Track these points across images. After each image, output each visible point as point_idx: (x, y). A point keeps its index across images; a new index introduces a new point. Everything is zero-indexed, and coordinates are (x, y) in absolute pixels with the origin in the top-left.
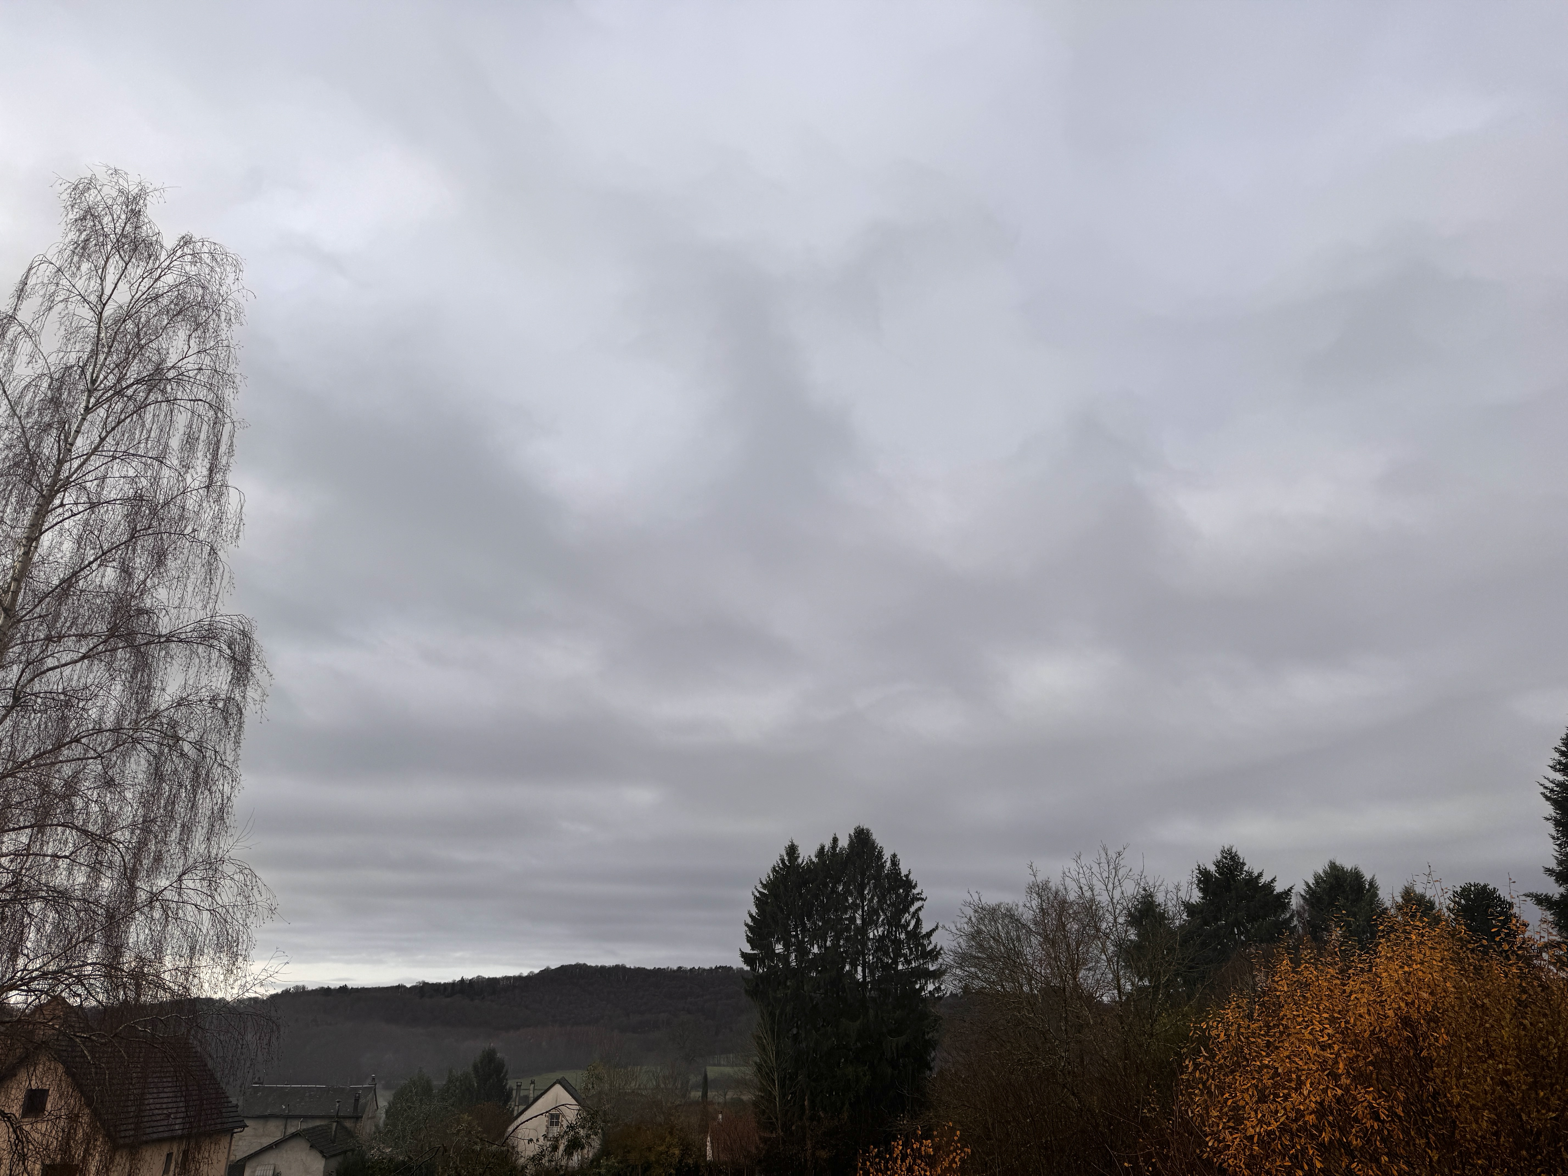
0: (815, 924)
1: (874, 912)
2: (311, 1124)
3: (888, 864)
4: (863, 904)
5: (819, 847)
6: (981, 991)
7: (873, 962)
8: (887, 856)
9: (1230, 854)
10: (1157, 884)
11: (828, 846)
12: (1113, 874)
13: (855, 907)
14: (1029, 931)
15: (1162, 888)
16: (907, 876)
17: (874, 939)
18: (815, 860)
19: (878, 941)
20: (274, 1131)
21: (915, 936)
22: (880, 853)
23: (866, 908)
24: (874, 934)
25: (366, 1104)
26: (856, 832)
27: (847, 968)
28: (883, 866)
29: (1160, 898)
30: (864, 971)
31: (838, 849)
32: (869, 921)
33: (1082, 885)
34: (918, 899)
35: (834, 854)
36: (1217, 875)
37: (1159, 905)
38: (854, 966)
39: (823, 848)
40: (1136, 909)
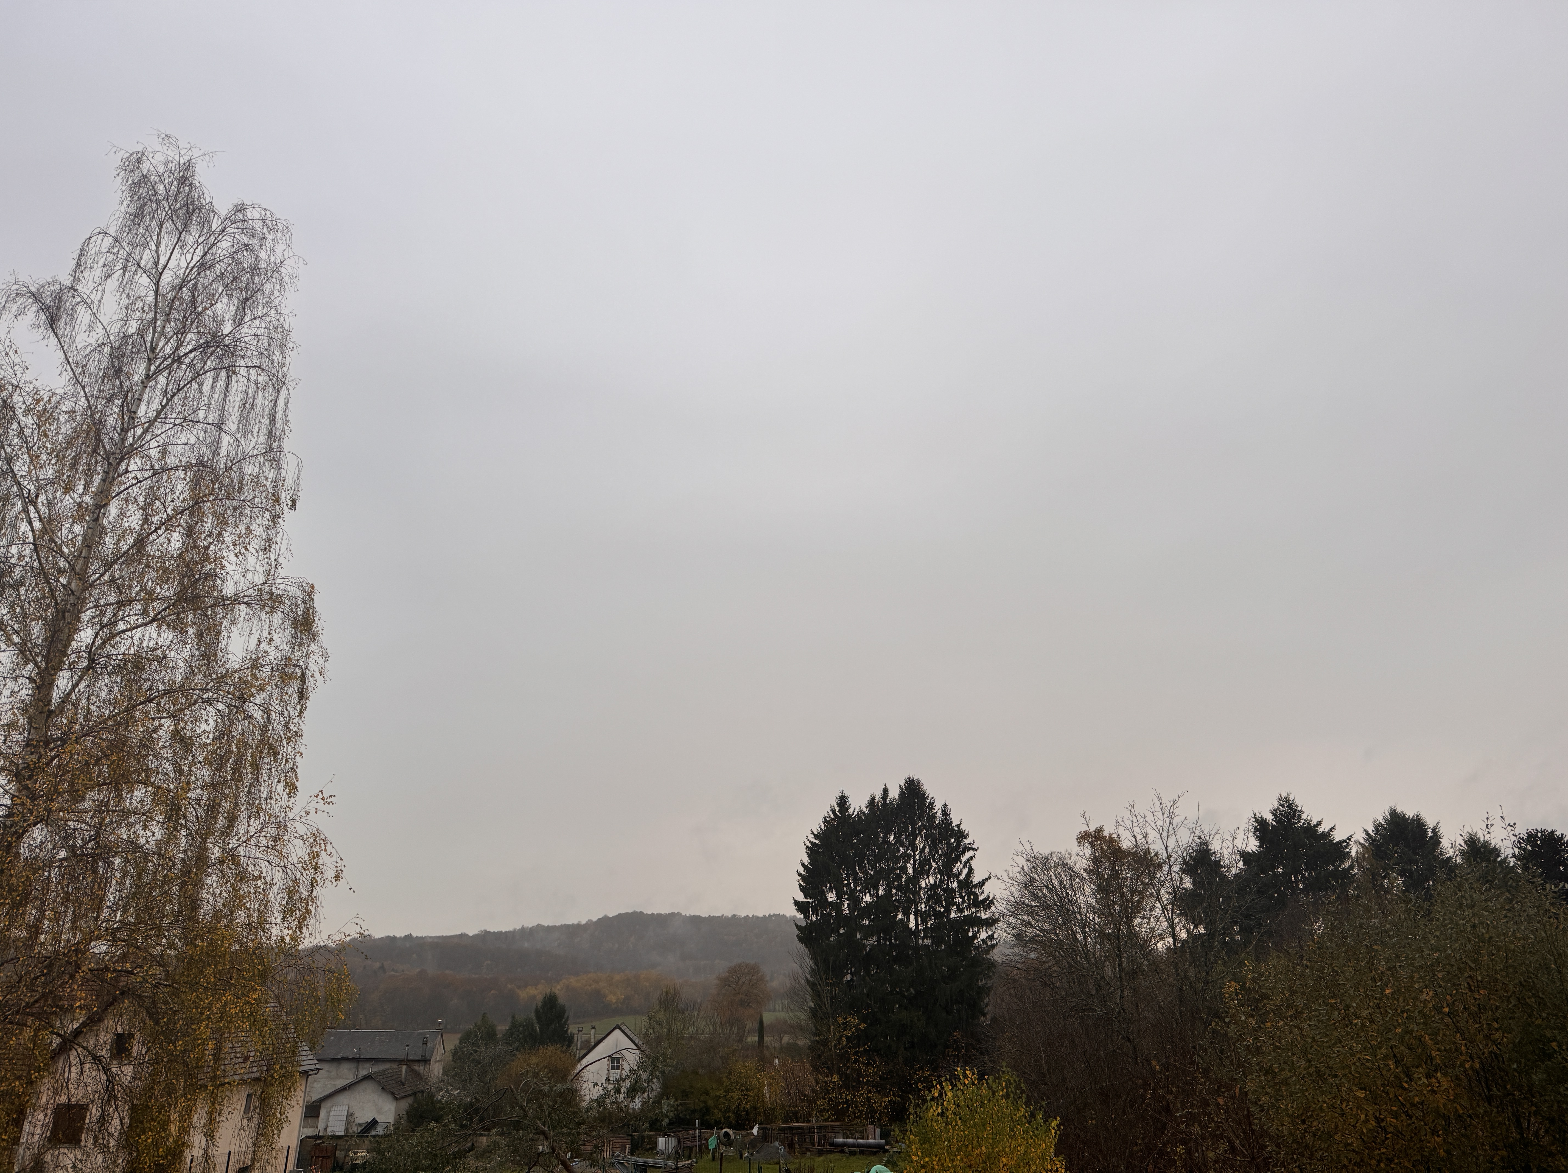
0: (866, 873)
1: (925, 862)
2: (382, 1067)
3: (939, 814)
4: (914, 854)
5: (869, 797)
6: (1033, 939)
7: (925, 911)
8: (938, 807)
9: (1288, 801)
10: (1213, 832)
11: (878, 796)
12: (1168, 822)
13: (907, 858)
14: (1083, 880)
15: (1217, 836)
16: (958, 826)
17: (925, 888)
18: (866, 810)
19: (930, 890)
20: (346, 1074)
21: (966, 884)
22: (931, 803)
23: (917, 857)
24: (926, 884)
25: (434, 1048)
26: (906, 782)
27: (900, 916)
28: (934, 817)
29: (1215, 846)
30: (916, 919)
31: (888, 800)
32: (922, 870)
33: (1136, 834)
34: (970, 849)
35: (884, 804)
36: (1274, 823)
37: (1214, 853)
38: (907, 914)
39: (873, 798)
40: (1191, 857)
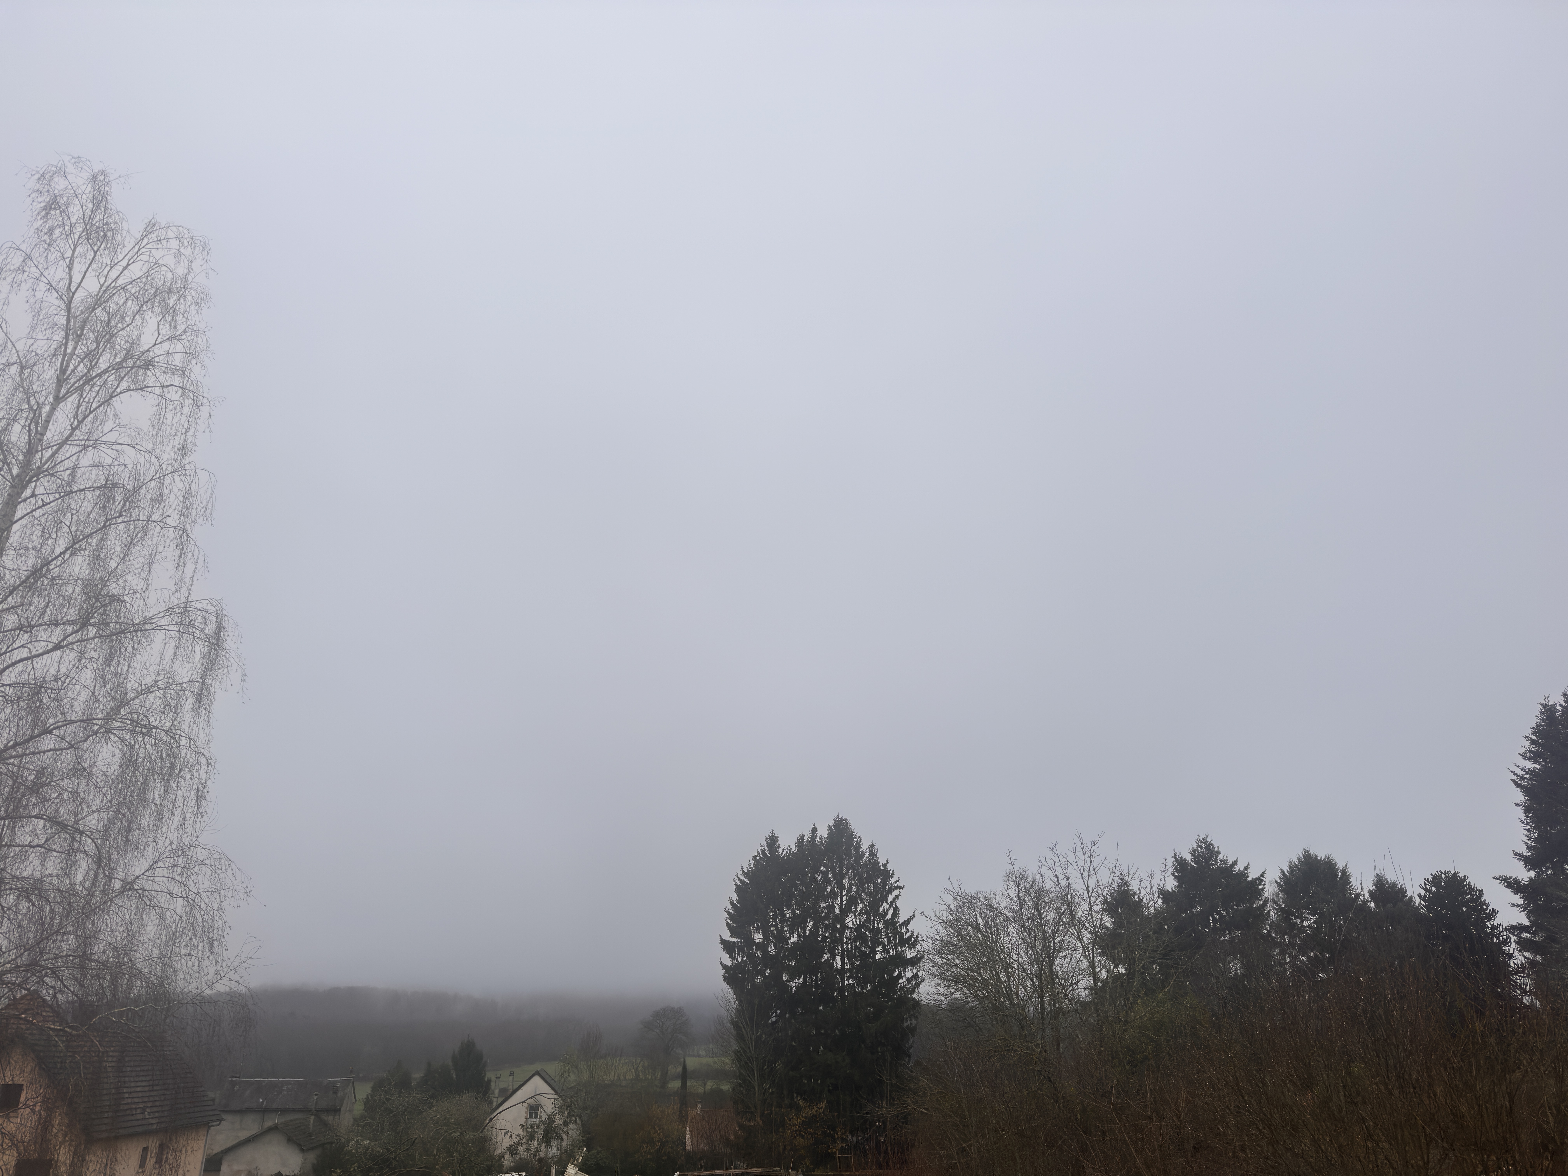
0: (793, 912)
1: (852, 901)
2: (288, 1118)
3: (866, 854)
4: (841, 893)
5: (798, 837)
6: (958, 979)
7: (851, 951)
8: (865, 846)
9: (1206, 842)
10: (1131, 873)
11: (807, 835)
12: (1089, 862)
13: (834, 895)
14: (1007, 919)
15: (1136, 876)
16: (885, 865)
17: (851, 928)
18: (794, 850)
19: (856, 930)
20: (250, 1126)
21: (892, 924)
22: (858, 843)
23: (844, 898)
24: (853, 923)
25: (344, 1097)
26: (835, 822)
27: (826, 956)
28: (861, 856)
29: (1134, 887)
30: (842, 960)
31: (817, 839)
32: (848, 910)
33: (1058, 874)
34: (896, 888)
35: (813, 844)
36: (1193, 864)
37: (1134, 893)
38: (833, 955)
39: (802, 838)
40: (1111, 896)
